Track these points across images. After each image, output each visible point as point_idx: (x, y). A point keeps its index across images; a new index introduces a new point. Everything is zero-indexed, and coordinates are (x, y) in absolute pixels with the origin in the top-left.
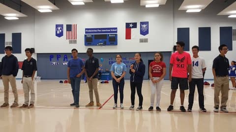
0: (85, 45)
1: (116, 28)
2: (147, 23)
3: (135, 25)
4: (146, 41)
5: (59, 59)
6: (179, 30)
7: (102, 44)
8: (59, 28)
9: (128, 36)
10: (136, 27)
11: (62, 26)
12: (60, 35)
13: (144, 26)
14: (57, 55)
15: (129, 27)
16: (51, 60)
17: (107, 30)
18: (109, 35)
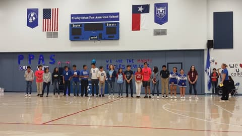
0: (71, 39)
1: (118, 14)
2: (165, 5)
3: (146, 9)
4: (164, 32)
5: (32, 60)
6: (216, 15)
7: (96, 37)
8: (32, 15)
9: (136, 26)
10: (148, 12)
11: (36, 11)
12: (33, 24)
13: (161, 10)
14: (30, 56)
15: (137, 11)
16: (19, 63)
17: (104, 17)
18: (106, 23)
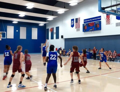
0: (83, 31)
1: (100, 17)
8: (72, 22)
17: (95, 19)
18: (95, 22)
